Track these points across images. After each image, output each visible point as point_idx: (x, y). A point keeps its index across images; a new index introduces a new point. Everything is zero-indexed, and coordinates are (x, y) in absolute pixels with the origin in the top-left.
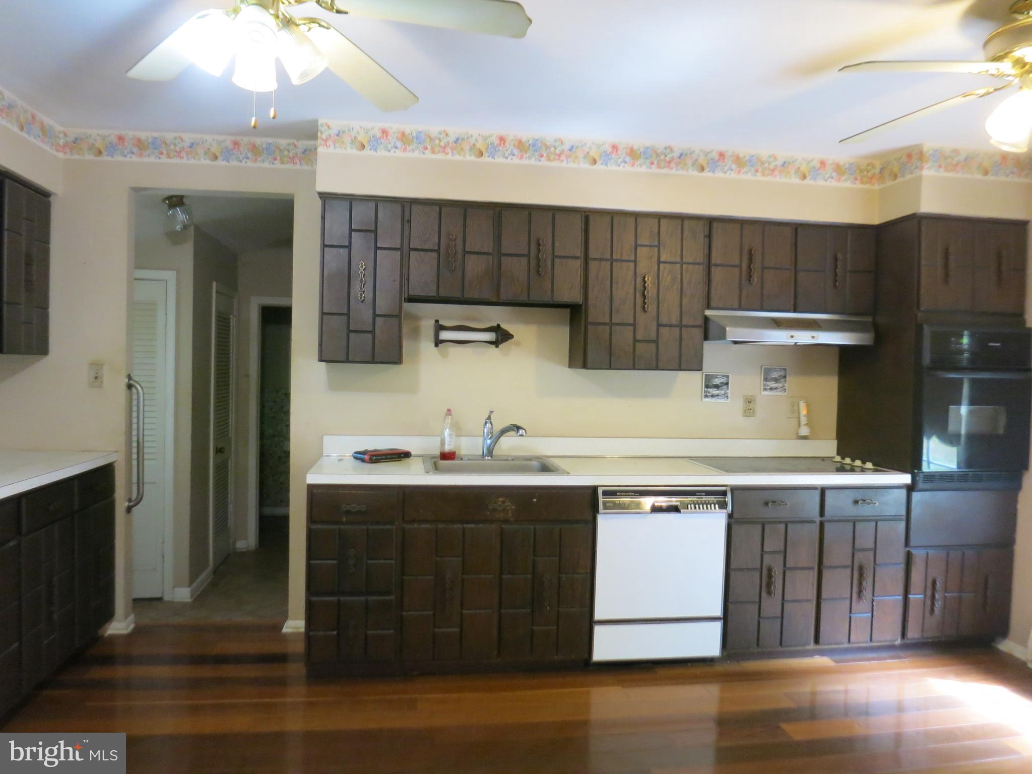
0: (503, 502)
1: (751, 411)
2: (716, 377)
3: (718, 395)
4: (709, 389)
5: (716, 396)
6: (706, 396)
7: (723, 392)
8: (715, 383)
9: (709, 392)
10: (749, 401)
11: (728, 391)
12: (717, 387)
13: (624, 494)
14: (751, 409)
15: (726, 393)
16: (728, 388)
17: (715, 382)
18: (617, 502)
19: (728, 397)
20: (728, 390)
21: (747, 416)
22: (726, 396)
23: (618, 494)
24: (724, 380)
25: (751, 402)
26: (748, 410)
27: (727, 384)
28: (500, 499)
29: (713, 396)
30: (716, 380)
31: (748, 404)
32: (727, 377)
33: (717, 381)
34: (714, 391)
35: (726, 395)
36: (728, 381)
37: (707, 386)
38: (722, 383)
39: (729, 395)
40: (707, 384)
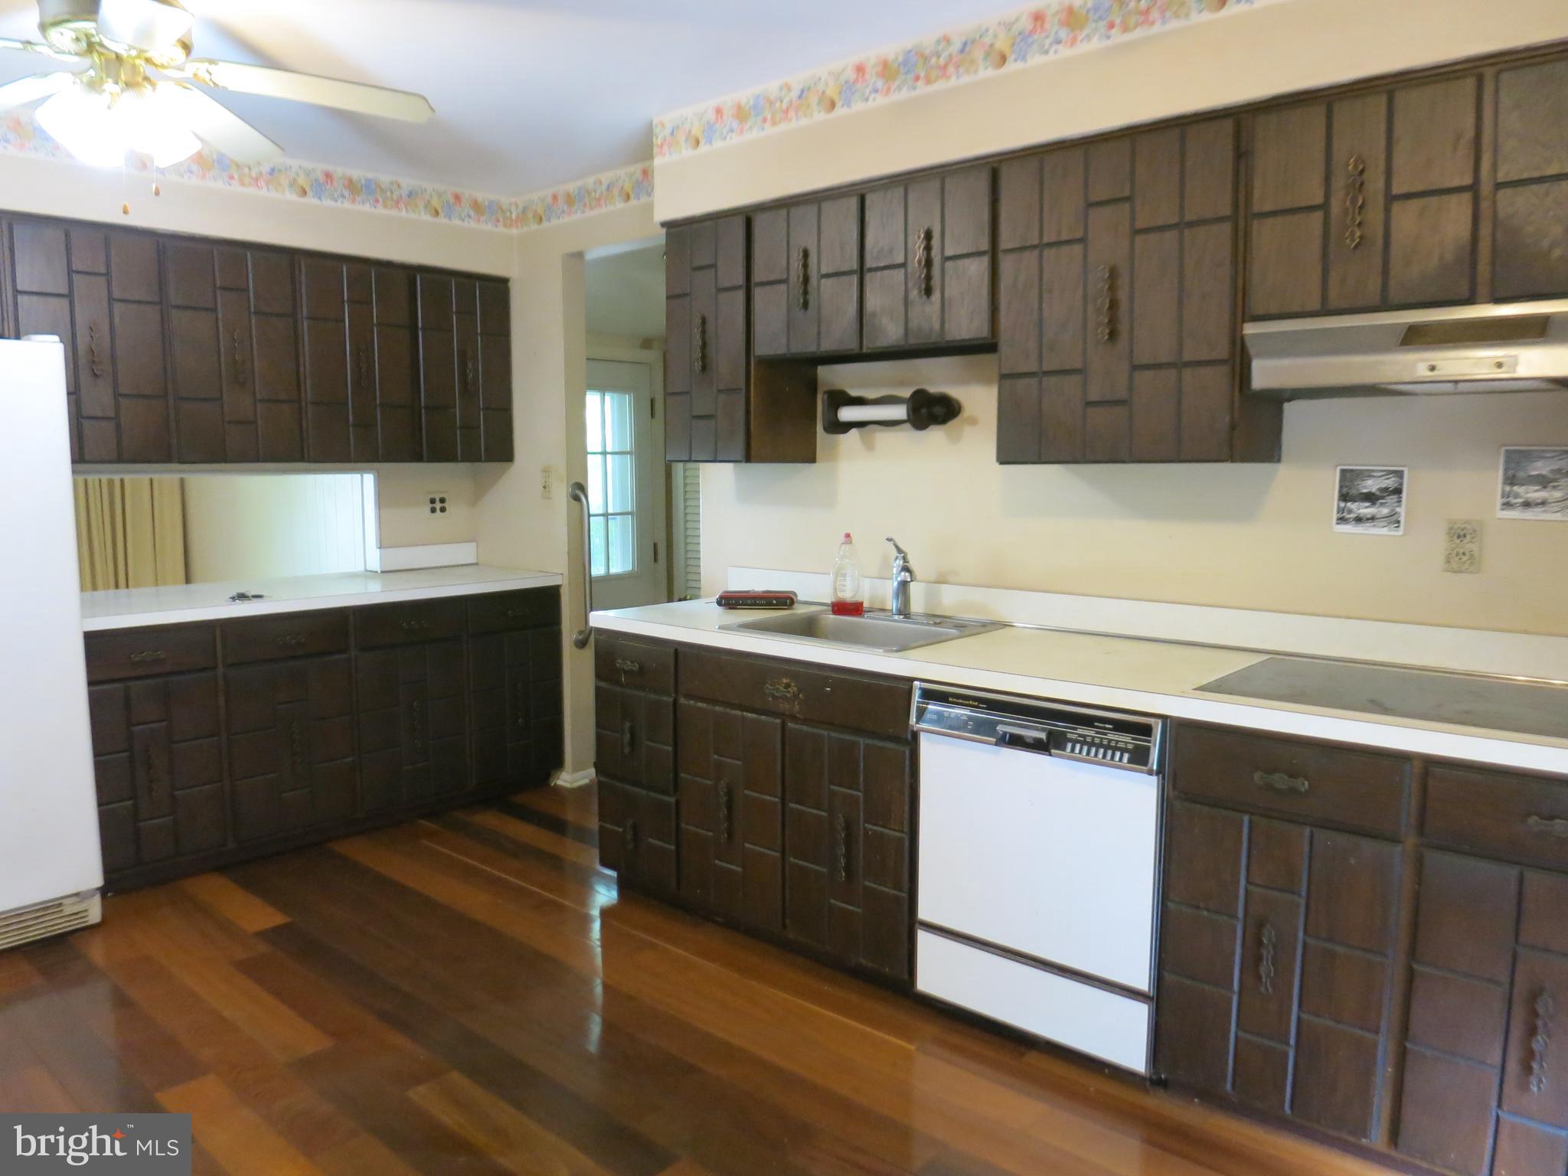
0: (788, 686)
1: (1465, 558)
2: (1368, 474)
3: (1373, 518)
4: (1349, 504)
5: (1368, 519)
6: (1342, 520)
7: (1385, 511)
8: (1365, 491)
9: (1350, 511)
10: (1460, 534)
11: (1398, 509)
12: (1371, 498)
13: (961, 701)
14: (1464, 554)
15: (1393, 514)
16: (1400, 502)
17: (1365, 487)
18: (946, 714)
19: (1398, 522)
20: (1400, 506)
21: (1455, 572)
22: (1393, 520)
23: (950, 699)
24: (1390, 482)
25: (1465, 536)
26: (1457, 554)
27: (1398, 491)
28: (785, 681)
29: (1359, 520)
30: (1370, 482)
31: (1458, 541)
32: (1399, 474)
33: (1371, 485)
34: (1364, 509)
35: (1394, 518)
36: (1401, 484)
37: (1344, 497)
38: (1385, 490)
39: (1402, 519)
40: (1345, 490)
